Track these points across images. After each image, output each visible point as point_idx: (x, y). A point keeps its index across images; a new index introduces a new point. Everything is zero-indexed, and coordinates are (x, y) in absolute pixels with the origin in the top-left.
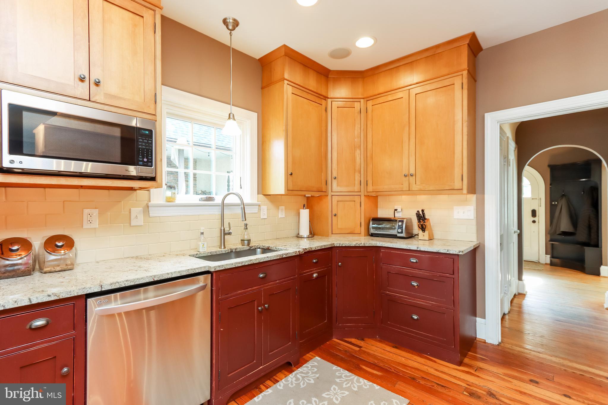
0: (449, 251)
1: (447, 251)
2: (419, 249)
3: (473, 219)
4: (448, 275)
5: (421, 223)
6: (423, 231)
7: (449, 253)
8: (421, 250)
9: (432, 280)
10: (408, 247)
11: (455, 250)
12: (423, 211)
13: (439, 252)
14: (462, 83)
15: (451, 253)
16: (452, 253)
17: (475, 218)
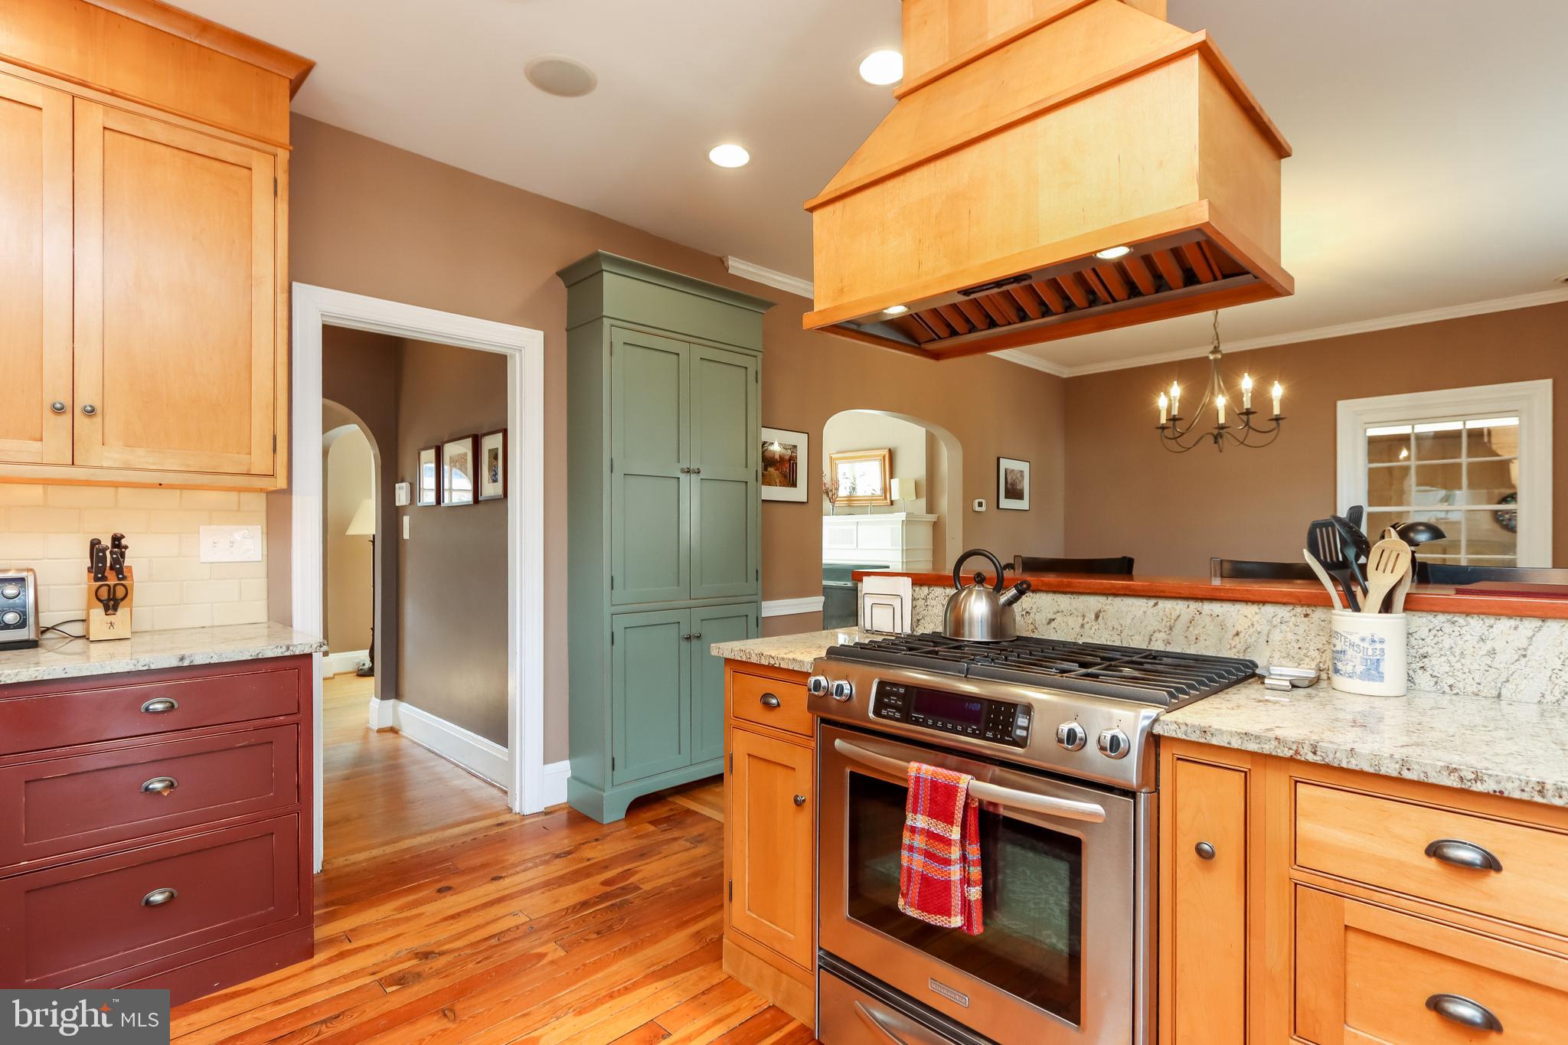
0: (291, 648)
1: (284, 649)
2: (186, 663)
3: (260, 559)
4: (281, 718)
5: (111, 583)
6: (107, 609)
7: (292, 653)
8: (196, 663)
9: (231, 749)
10: (142, 663)
11: (307, 644)
12: (117, 540)
13: (260, 657)
14: (275, 181)
15: (297, 653)
16: (302, 653)
17: (265, 558)
